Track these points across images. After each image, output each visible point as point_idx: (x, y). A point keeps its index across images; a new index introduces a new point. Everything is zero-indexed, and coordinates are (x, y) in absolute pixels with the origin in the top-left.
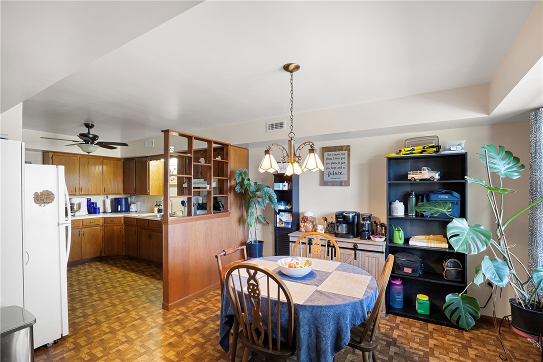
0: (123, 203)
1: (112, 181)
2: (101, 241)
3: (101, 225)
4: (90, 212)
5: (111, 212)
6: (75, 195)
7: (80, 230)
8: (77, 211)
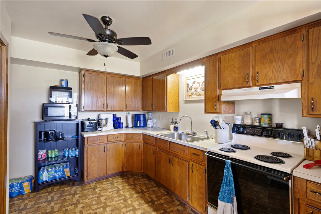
0: (142, 119)
1: (133, 99)
2: (123, 157)
3: (123, 141)
4: (115, 127)
5: (132, 127)
6: (103, 111)
7: (105, 145)
8: (104, 126)
